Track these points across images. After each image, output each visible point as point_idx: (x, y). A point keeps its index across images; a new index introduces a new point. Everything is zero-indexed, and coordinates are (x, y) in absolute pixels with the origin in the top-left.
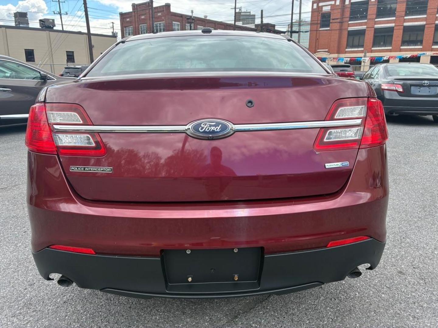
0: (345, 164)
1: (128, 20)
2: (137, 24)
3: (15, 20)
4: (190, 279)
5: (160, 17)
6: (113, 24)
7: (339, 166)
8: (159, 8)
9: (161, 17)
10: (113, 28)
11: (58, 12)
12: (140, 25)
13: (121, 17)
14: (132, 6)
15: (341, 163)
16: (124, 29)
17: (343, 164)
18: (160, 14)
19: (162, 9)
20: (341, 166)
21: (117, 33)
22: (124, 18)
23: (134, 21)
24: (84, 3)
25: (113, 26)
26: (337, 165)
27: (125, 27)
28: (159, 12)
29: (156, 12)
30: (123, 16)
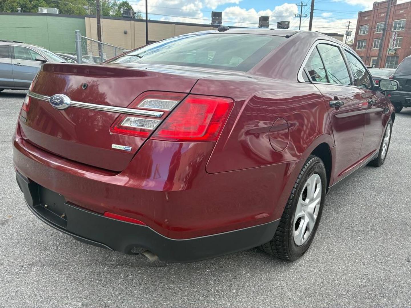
0: (128, 149)
1: (366, 18)
2: (374, 22)
3: (259, 23)
4: (46, 206)
5: (402, 14)
6: (349, 23)
7: (122, 149)
8: (402, 5)
9: (404, 14)
10: (348, 27)
11: (299, 15)
12: (378, 23)
13: (359, 16)
14: (373, 4)
15: (125, 147)
16: (360, 28)
17: (126, 148)
18: (402, 11)
19: (405, 7)
20: (124, 149)
21: (351, 32)
22: (362, 17)
23: (372, 19)
24: (311, 6)
25: (349, 25)
26: (121, 147)
27: (362, 26)
28: (401, 9)
29: (398, 10)
30: (362, 15)
